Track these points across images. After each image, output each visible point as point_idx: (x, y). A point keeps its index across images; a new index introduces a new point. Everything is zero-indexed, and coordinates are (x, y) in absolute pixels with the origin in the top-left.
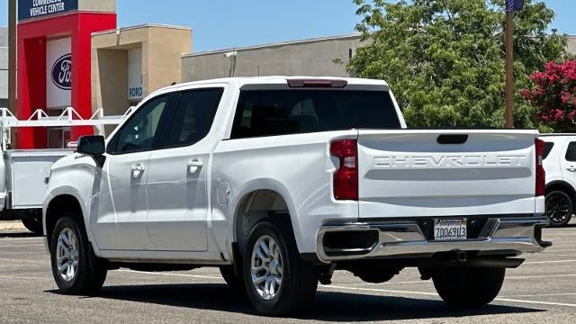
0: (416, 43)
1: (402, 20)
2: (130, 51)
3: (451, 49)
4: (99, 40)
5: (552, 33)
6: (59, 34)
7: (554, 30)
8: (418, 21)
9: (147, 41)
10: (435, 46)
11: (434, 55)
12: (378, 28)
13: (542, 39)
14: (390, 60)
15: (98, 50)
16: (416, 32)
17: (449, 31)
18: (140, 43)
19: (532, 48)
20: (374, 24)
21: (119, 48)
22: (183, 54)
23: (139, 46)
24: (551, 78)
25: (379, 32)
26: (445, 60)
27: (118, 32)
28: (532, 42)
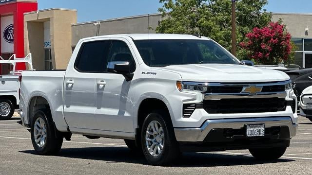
0: (192, 18)
1: (184, 5)
2: (44, 23)
3: (211, 21)
4: (28, 17)
5: (263, 12)
6: (7, 14)
7: (265, 10)
8: (193, 6)
9: (53, 17)
10: (202, 19)
11: (202, 24)
12: (170, 10)
13: (258, 15)
14: (177, 27)
15: (28, 22)
16: (192, 12)
17: (209, 11)
18: (50, 18)
19: (253, 20)
20: (169, 8)
21: (38, 21)
22: (72, 24)
23: (49, 19)
24: (256, 36)
25: (171, 12)
26: (207, 26)
27: (38, 12)
28: (253, 17)
